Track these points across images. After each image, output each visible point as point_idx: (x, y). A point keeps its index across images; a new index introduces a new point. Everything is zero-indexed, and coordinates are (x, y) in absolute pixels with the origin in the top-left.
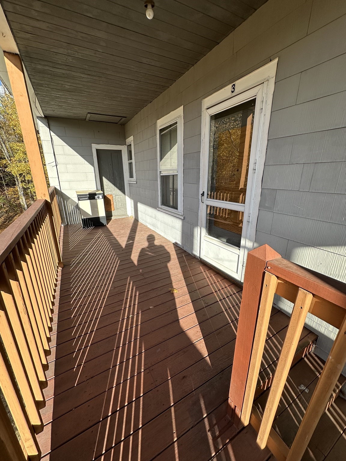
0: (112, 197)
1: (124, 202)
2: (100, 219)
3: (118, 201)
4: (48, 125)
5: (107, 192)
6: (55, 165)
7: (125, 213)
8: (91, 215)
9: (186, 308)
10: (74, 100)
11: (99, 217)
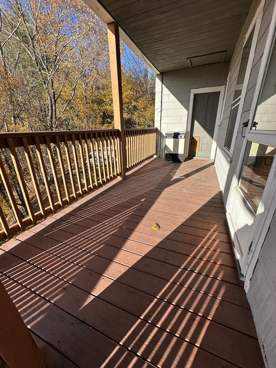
0: (199, 139)
1: (210, 145)
2: (179, 156)
3: (204, 143)
4: (161, 79)
5: (196, 134)
6: (161, 110)
7: (208, 155)
8: (172, 151)
9: (143, 247)
10: (169, 49)
11: (178, 154)
